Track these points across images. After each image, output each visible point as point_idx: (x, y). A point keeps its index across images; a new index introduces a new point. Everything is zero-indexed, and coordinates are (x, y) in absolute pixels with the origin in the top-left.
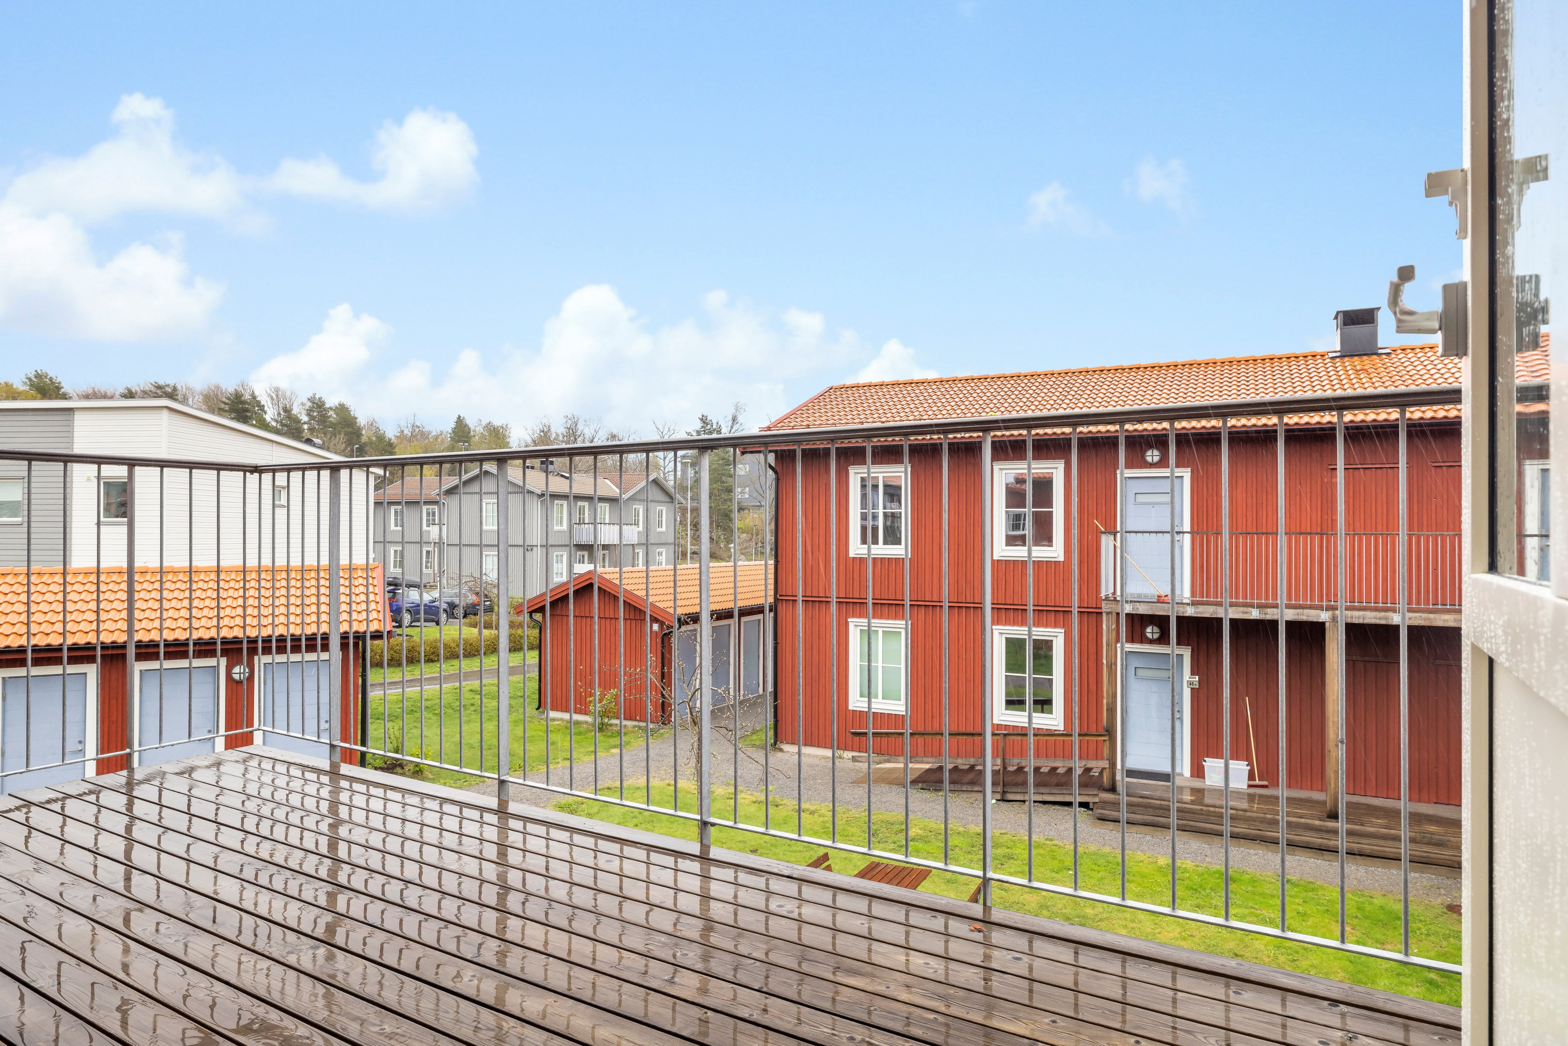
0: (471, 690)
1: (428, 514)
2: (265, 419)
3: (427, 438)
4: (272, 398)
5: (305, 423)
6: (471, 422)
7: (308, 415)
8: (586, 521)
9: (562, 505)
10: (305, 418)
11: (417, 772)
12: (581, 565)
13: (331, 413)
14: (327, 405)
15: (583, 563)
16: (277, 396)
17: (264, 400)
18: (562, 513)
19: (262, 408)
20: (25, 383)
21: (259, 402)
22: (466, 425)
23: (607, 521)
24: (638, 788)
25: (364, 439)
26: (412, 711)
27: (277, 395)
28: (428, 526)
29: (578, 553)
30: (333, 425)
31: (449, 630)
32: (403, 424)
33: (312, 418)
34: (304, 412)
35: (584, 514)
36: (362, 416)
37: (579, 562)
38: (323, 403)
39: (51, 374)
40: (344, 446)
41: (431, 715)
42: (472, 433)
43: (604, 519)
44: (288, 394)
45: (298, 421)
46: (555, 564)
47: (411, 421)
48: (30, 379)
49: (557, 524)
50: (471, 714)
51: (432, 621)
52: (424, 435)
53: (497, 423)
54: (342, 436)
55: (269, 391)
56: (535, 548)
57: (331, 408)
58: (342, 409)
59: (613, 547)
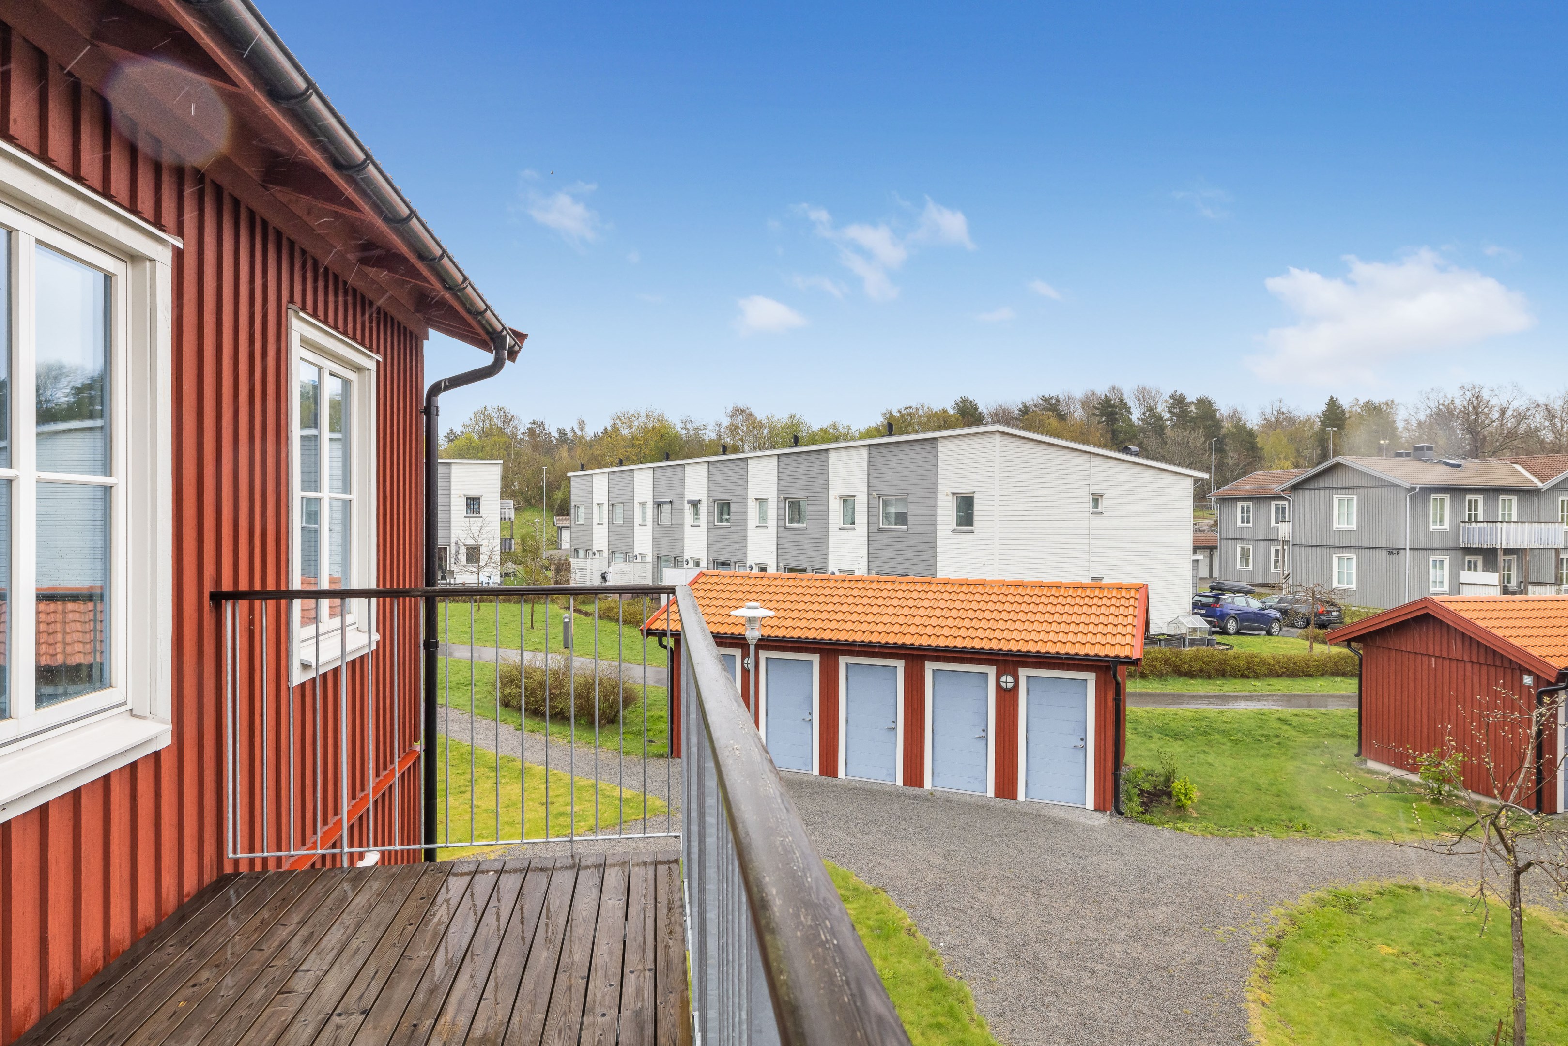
0: (1279, 719)
1: (1277, 509)
2: (1131, 420)
3: (1294, 424)
4: (1139, 399)
5: (1167, 420)
6: (1345, 402)
7: (1170, 412)
8: (1480, 518)
9: (1442, 500)
10: (1168, 415)
11: (1179, 807)
12: (1472, 573)
13: (1192, 408)
14: (1188, 400)
15: (1475, 570)
16: (1143, 397)
17: (1131, 402)
18: (1442, 509)
19: (1128, 409)
20: (954, 408)
21: (1125, 404)
22: (1339, 407)
23: (1514, 518)
24: (1462, 900)
25: (1224, 431)
26: (1206, 732)
27: (1143, 394)
28: (1277, 522)
29: (1467, 558)
30: (1193, 420)
31: (1279, 642)
32: (1268, 411)
33: (1173, 414)
34: (1167, 410)
35: (1476, 510)
36: (1223, 406)
37: (1469, 570)
38: (1184, 399)
39: (971, 399)
40: (1203, 439)
41: (1225, 740)
42: (1347, 415)
43: (1510, 515)
44: (1153, 393)
45: (1160, 418)
46: (1431, 571)
47: (1276, 406)
48: (957, 404)
49: (1435, 522)
50: (1272, 747)
51: (1262, 629)
52: (1291, 421)
53: (1377, 400)
54: (1201, 430)
55: (1136, 393)
56: (1402, 552)
57: (1192, 403)
58: (1204, 404)
59: (1521, 553)
